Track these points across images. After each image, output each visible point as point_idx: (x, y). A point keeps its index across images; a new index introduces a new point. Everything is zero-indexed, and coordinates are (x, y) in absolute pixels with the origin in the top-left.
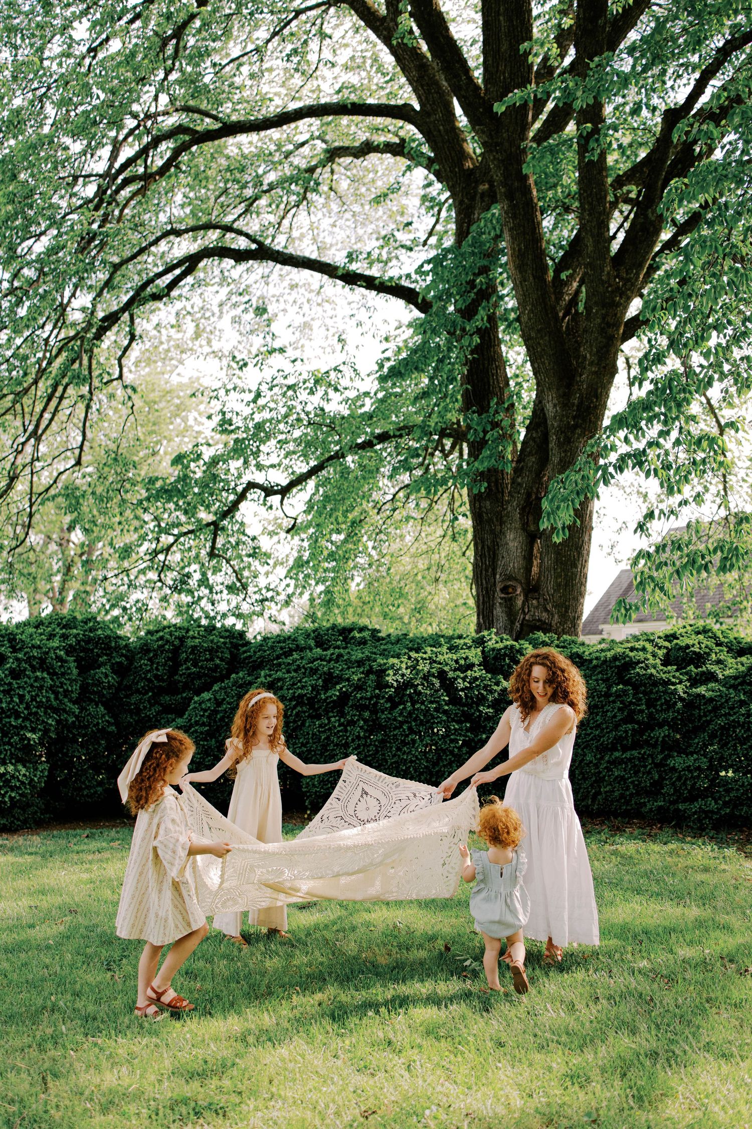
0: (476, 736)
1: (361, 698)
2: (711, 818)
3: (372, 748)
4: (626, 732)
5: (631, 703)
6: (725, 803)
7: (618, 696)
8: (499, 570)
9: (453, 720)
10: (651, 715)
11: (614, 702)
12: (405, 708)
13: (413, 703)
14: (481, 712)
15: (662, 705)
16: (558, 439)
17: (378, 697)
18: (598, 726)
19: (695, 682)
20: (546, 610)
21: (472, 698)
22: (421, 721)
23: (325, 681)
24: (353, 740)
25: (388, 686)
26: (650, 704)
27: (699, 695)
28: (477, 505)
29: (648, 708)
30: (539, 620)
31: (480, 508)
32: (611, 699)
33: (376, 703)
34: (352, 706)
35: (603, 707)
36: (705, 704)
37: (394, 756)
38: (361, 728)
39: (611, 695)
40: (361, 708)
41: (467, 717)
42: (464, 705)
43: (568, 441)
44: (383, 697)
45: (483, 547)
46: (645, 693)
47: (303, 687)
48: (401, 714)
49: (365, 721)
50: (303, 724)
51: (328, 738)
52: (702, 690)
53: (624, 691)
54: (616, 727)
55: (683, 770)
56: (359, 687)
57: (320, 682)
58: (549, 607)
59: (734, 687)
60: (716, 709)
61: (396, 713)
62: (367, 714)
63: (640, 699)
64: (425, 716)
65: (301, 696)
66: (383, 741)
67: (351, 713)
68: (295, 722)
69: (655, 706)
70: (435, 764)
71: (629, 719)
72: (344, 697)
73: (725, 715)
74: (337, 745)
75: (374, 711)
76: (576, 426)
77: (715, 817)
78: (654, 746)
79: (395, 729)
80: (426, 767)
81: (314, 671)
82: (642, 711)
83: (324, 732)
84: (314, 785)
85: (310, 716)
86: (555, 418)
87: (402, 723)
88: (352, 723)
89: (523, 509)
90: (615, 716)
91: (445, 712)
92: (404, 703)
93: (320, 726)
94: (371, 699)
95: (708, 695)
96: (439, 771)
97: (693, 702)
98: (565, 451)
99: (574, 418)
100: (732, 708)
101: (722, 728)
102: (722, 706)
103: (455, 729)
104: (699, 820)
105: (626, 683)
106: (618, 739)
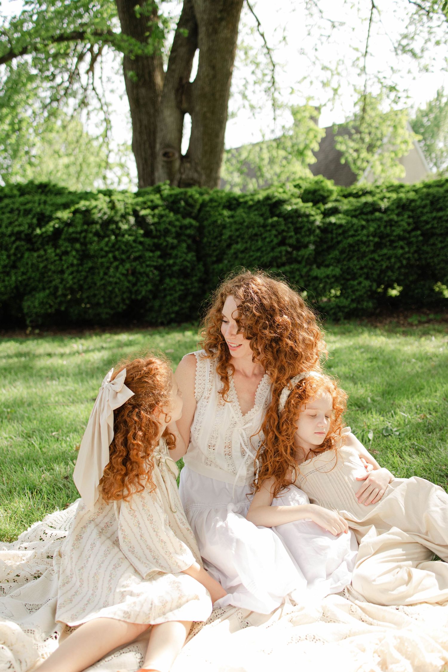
0: (165, 261)
1: (73, 233)
2: (343, 312)
3: (83, 273)
4: (281, 252)
5: (283, 231)
6: (353, 301)
7: (273, 226)
8: (158, 141)
9: (147, 250)
10: (298, 241)
11: (270, 231)
12: (109, 241)
13: (117, 236)
14: (167, 241)
15: (305, 232)
16: (207, 30)
17: (86, 231)
18: (258, 250)
19: (326, 214)
20: (196, 171)
21: (160, 231)
22: (123, 251)
23: (38, 220)
24: (68, 268)
25: (94, 222)
26: (297, 230)
27: (330, 223)
28: (135, 92)
29: (296, 234)
30: (192, 179)
31: (137, 94)
32: (268, 228)
33: (85, 237)
34: (65, 240)
35: (261, 235)
36: (336, 229)
37: (102, 279)
38: (74, 257)
39: (267, 226)
40: (72, 240)
41: (157, 247)
42: (154, 237)
43: (215, 31)
44: (91, 232)
45: (141, 126)
46: (292, 223)
47: (20, 225)
48: (107, 245)
49: (77, 251)
50: (22, 257)
51: (45, 267)
52: (333, 219)
53: (277, 222)
54: (273, 249)
55: (324, 278)
56: (68, 224)
57: (35, 221)
58: (199, 169)
59: (355, 216)
60: (344, 232)
61: (103, 244)
62: (78, 246)
63: (289, 228)
64: (126, 246)
65: (19, 233)
66: (91, 268)
67: (64, 245)
68: (15, 254)
69: (300, 233)
70: (134, 285)
71: (282, 243)
72: (57, 232)
73: (353, 236)
74: (54, 272)
75: (84, 244)
76: (222, 19)
77: (346, 310)
78: (299, 262)
79: (102, 257)
80: (128, 287)
81: (27, 212)
82: (291, 237)
83: (42, 262)
84: (35, 307)
85: (28, 250)
86: (204, 11)
87: (107, 252)
88: (66, 253)
89: (177, 91)
90: (272, 241)
91: (141, 243)
92: (109, 236)
93: (39, 257)
94: (81, 232)
95: (338, 222)
96: (137, 290)
97: (326, 229)
98: (213, 41)
99: (221, 11)
100: (356, 231)
101: (350, 245)
102: (349, 230)
103: (150, 257)
104: (335, 314)
105: (278, 216)
106: (275, 258)
